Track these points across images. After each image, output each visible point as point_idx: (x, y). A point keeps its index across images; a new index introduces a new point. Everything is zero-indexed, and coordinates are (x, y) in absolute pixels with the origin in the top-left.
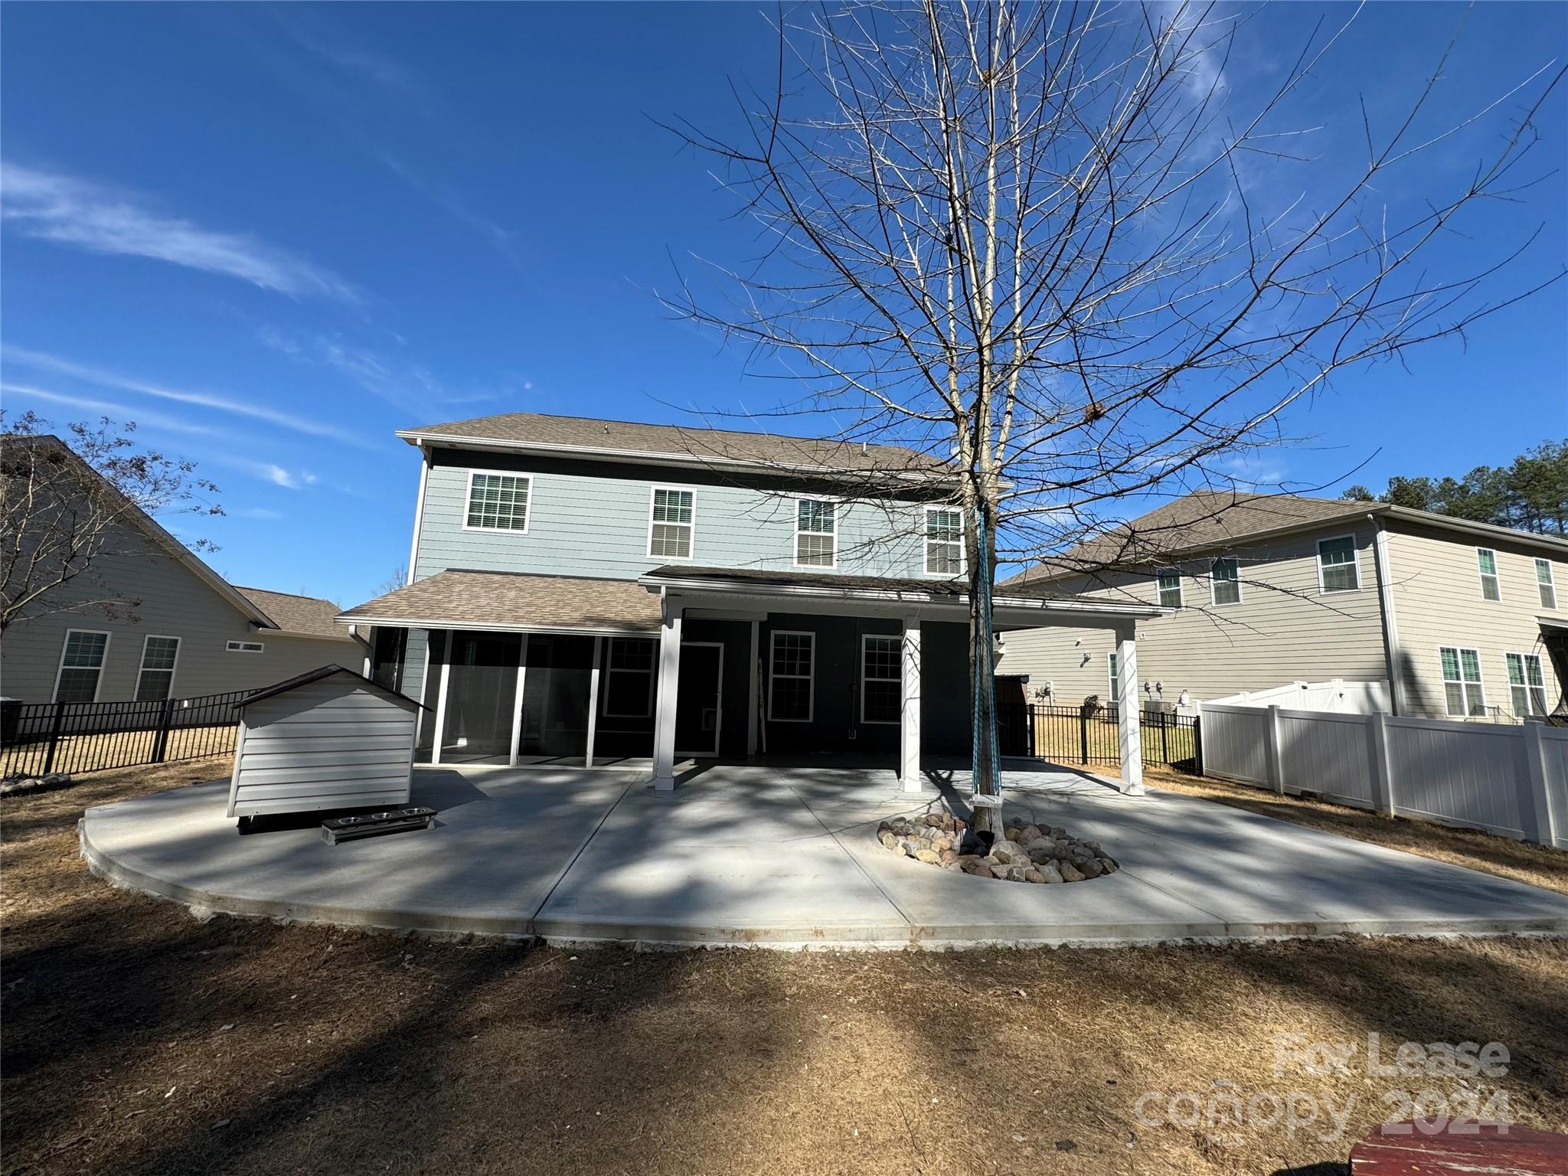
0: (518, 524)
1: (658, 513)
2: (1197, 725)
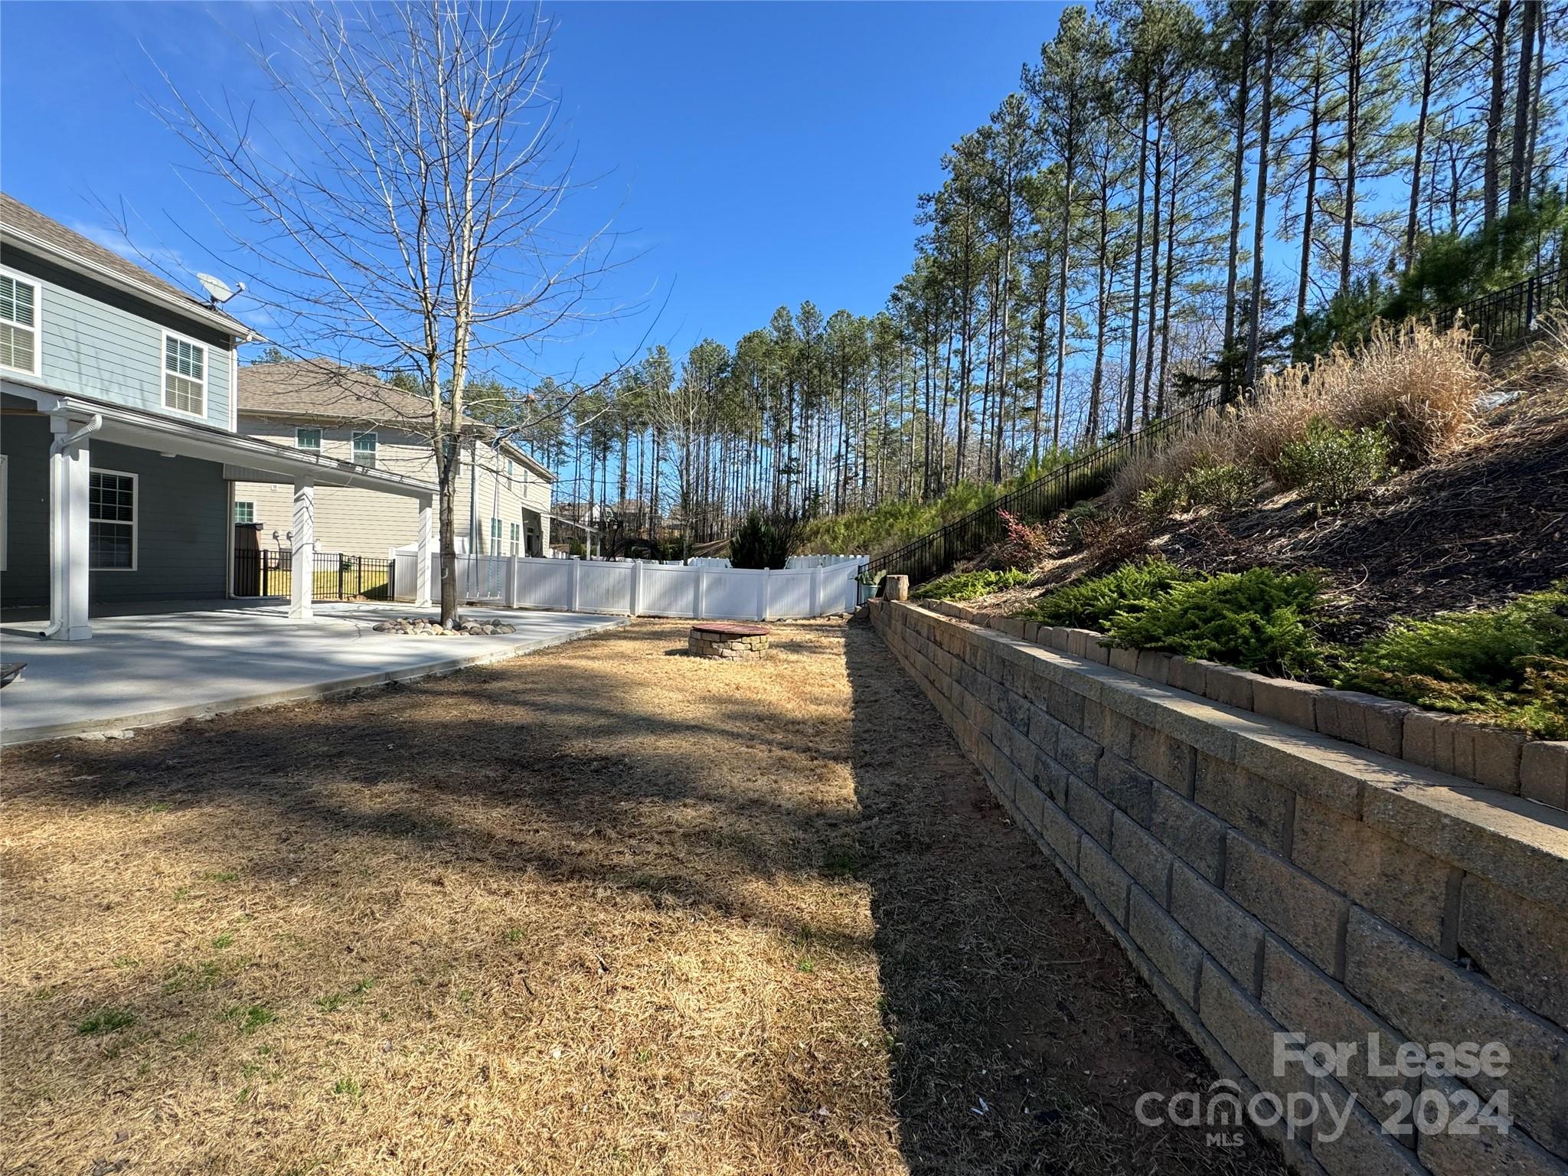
2: (392, 566)
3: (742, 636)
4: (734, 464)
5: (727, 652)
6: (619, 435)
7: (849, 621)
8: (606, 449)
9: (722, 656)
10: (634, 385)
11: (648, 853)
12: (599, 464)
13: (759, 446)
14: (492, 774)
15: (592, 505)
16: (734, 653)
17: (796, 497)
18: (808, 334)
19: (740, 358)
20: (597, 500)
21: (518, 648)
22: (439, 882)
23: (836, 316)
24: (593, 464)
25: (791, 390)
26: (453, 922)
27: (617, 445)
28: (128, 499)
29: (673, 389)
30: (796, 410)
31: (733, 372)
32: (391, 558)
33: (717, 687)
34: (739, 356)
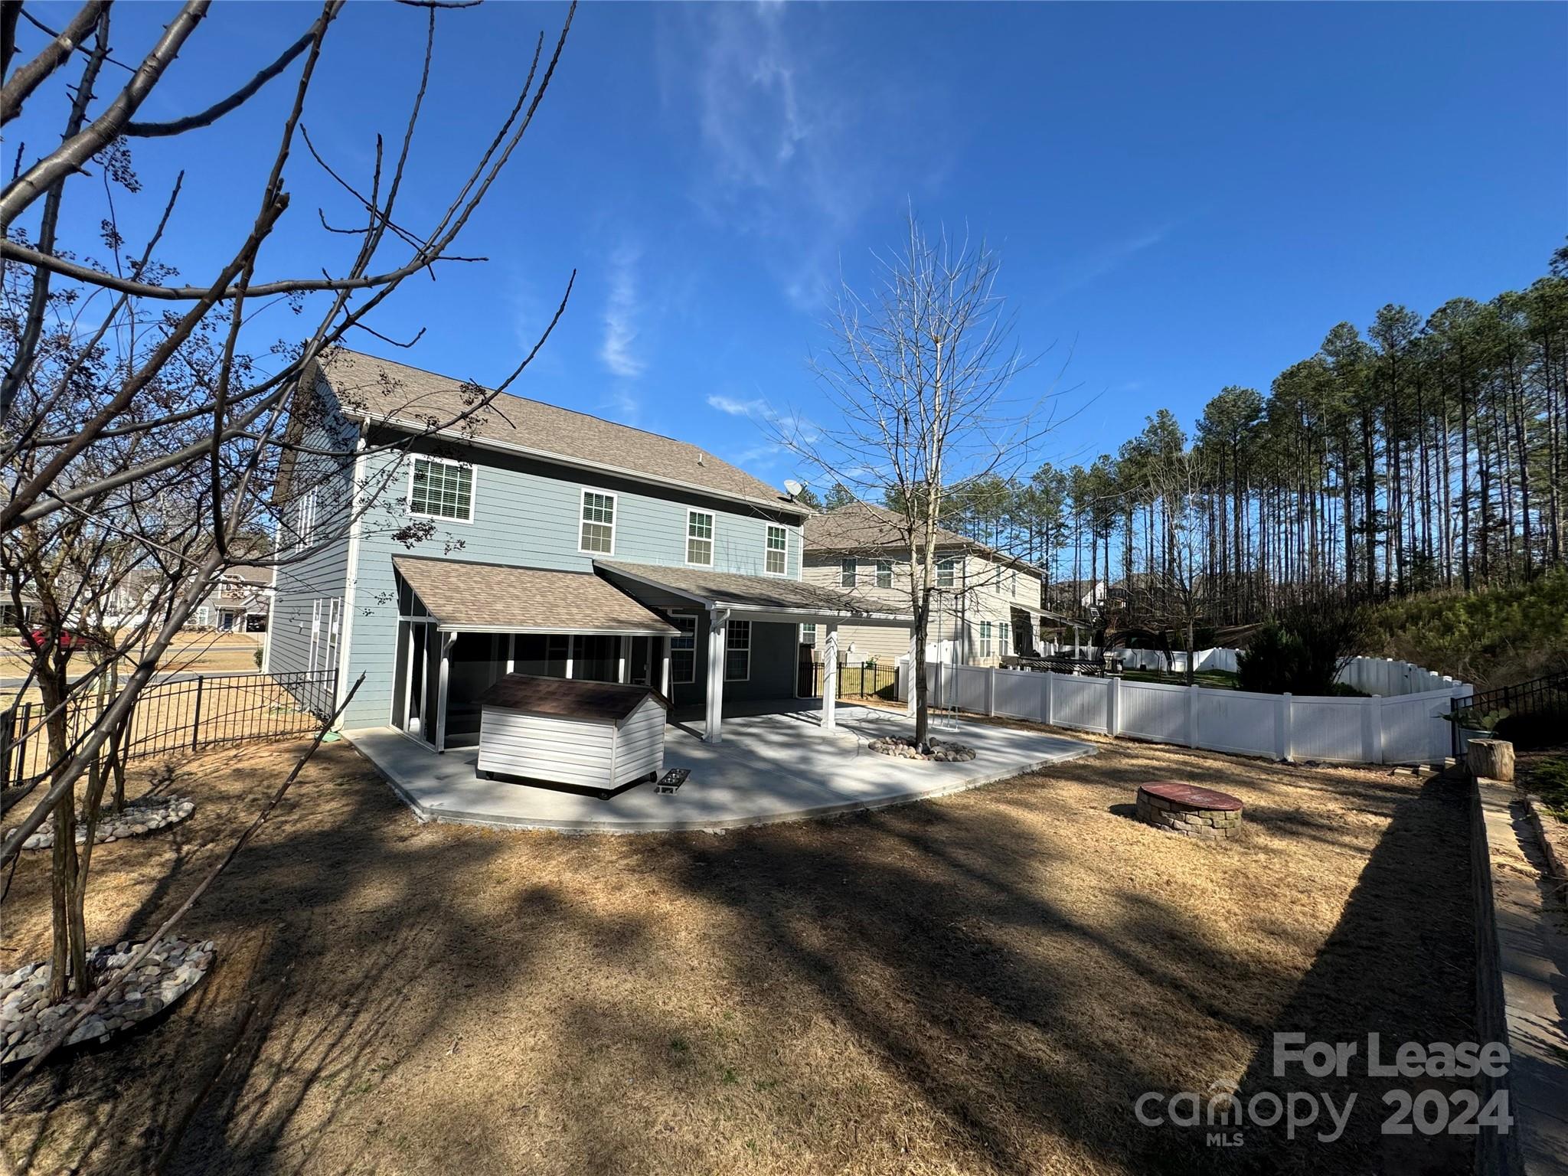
0: (464, 514)
1: (588, 514)
2: (897, 672)
3: (1198, 809)
4: (1280, 523)
5: (1179, 824)
6: (1123, 510)
7: (1431, 782)
8: (1108, 525)
9: (1173, 827)
10: (1138, 455)
11: (981, 1060)
12: (1101, 542)
13: (1318, 497)
14: (898, 931)
15: (1094, 583)
16: (1188, 827)
17: (1385, 565)
18: (1392, 346)
19: (1279, 399)
20: (1100, 575)
21: (969, 782)
22: (833, 1022)
23: (1443, 311)
24: (1095, 543)
25: (1367, 423)
26: (832, 1059)
27: (1121, 519)
28: (746, 634)
29: (1188, 449)
30: (1380, 444)
31: (1270, 416)
32: (896, 666)
33: (1144, 878)
34: (1278, 396)
